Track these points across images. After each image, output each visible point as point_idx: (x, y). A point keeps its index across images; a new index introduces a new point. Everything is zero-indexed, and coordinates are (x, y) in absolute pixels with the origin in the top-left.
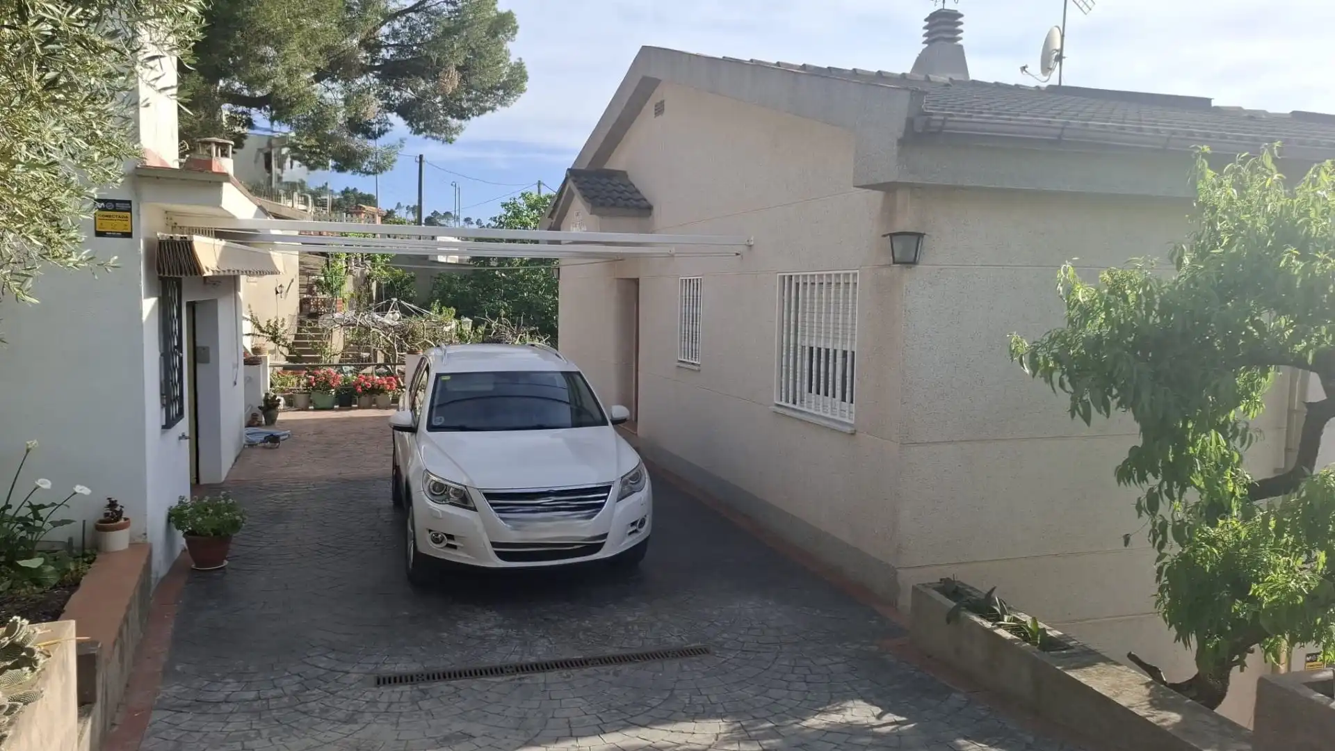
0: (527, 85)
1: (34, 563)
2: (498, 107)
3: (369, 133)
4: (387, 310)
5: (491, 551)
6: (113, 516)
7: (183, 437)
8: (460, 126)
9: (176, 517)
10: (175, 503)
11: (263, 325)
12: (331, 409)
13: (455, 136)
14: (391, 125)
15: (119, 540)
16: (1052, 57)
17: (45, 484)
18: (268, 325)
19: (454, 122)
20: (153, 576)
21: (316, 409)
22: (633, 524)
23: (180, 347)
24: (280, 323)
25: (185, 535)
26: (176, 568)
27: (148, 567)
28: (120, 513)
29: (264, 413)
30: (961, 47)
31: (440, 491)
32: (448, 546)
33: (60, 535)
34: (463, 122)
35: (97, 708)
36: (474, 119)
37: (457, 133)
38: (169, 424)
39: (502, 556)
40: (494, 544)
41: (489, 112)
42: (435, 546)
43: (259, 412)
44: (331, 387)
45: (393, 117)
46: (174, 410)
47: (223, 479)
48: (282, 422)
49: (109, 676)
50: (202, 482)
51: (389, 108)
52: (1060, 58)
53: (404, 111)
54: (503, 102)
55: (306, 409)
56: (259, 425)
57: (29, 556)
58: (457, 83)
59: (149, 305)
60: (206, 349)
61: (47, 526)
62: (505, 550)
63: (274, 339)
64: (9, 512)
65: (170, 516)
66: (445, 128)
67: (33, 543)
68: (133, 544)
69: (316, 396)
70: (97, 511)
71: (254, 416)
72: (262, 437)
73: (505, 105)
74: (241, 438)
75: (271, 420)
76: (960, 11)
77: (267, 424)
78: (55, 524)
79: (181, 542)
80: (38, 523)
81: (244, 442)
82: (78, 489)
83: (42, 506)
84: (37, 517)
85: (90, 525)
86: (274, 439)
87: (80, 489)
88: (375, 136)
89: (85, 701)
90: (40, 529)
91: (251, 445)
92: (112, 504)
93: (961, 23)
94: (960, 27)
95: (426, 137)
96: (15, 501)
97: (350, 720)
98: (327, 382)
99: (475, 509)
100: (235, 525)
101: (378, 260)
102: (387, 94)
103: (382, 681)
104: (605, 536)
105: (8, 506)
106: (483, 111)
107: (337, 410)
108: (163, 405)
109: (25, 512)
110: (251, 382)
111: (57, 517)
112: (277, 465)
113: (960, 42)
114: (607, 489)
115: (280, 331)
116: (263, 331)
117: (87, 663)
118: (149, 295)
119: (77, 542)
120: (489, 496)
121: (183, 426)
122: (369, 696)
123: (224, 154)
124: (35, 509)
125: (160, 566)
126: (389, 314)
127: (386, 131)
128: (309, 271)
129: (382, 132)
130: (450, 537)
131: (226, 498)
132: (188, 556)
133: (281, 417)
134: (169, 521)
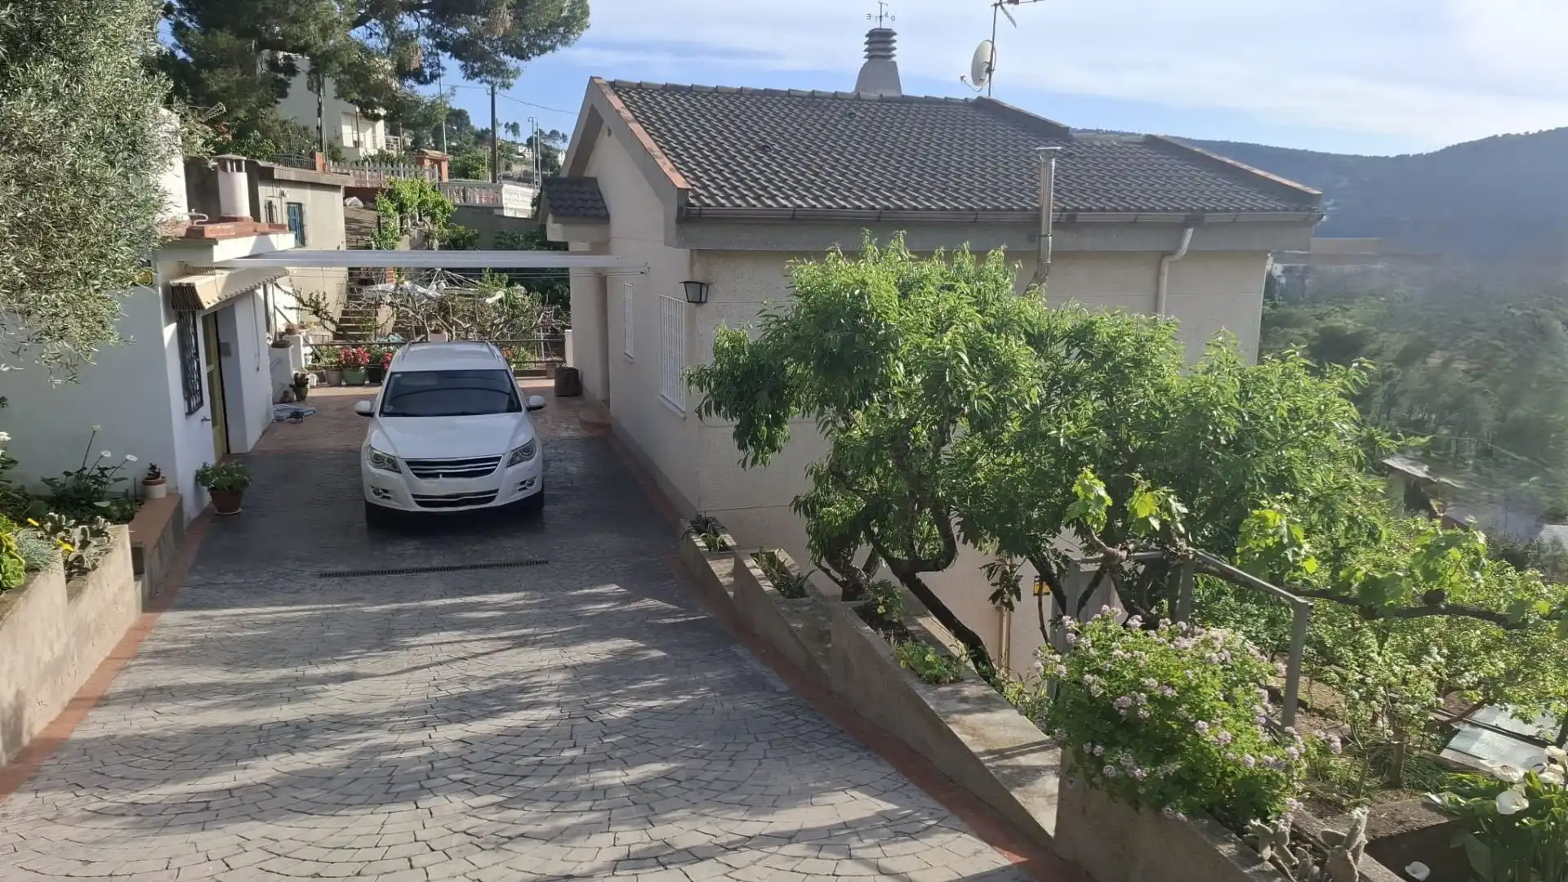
0: (590, 20)
1: (104, 504)
2: (559, 46)
3: (419, 76)
4: (430, 281)
5: (412, 500)
6: (154, 475)
7: (204, 420)
8: (518, 69)
9: (201, 477)
10: (200, 467)
11: (306, 299)
12: (361, 385)
13: (511, 81)
14: (443, 69)
15: (159, 491)
16: (983, 69)
17: (107, 454)
18: (311, 299)
19: (512, 62)
20: (186, 516)
21: (348, 385)
22: (523, 483)
23: (197, 354)
24: (321, 297)
25: (210, 490)
26: (204, 513)
27: (179, 509)
28: (158, 475)
29: (295, 391)
30: (895, 63)
31: (378, 460)
32: (384, 497)
33: (119, 488)
34: (522, 63)
35: (146, 575)
36: (535, 59)
37: (514, 77)
38: (190, 412)
39: (421, 504)
40: (414, 496)
41: (550, 52)
42: (376, 497)
43: (291, 390)
44: (360, 365)
45: (445, 58)
46: (194, 403)
47: (249, 449)
48: (313, 398)
49: (152, 561)
50: (232, 451)
51: (443, 46)
52: (990, 71)
53: (459, 49)
54: (565, 40)
55: (340, 385)
56: (291, 401)
57: (100, 500)
58: (508, 24)
59: (169, 331)
60: (227, 345)
61: (111, 482)
62: (423, 500)
63: (316, 313)
64: (85, 472)
65: (197, 476)
66: (502, 71)
67: (103, 492)
68: (169, 494)
69: (347, 373)
70: (142, 472)
71: (286, 393)
72: (288, 414)
73: (566, 44)
74: (268, 415)
75: (302, 397)
76: (895, 30)
77: (298, 400)
78: (116, 480)
79: (208, 498)
80: (104, 479)
81: (273, 417)
82: (128, 457)
83: (106, 469)
84: (104, 475)
85: (140, 479)
86: (297, 415)
87: (131, 458)
88: (426, 82)
89: (138, 572)
90: (105, 483)
91: (279, 420)
92: (153, 468)
93: (894, 41)
94: (894, 45)
95: (482, 82)
96: (89, 466)
97: (297, 592)
98: (356, 359)
99: (400, 472)
100: (244, 483)
101: (439, 216)
102: (439, 32)
103: (322, 575)
104: (496, 491)
105: (84, 468)
106: (543, 50)
107: (367, 386)
108: (186, 398)
109: (96, 472)
110: (278, 365)
111: (116, 476)
112: (296, 437)
113: (894, 59)
114: (498, 459)
115: (322, 305)
116: (305, 305)
117: (137, 553)
118: (169, 323)
119: (131, 492)
120: (410, 463)
121: (205, 410)
122: (313, 582)
123: (239, 169)
124: (102, 470)
125: (190, 510)
126: (433, 285)
127: (439, 75)
128: (363, 230)
129: (434, 77)
130: (386, 491)
131: (237, 464)
132: (212, 506)
133: (311, 393)
134: (196, 480)
